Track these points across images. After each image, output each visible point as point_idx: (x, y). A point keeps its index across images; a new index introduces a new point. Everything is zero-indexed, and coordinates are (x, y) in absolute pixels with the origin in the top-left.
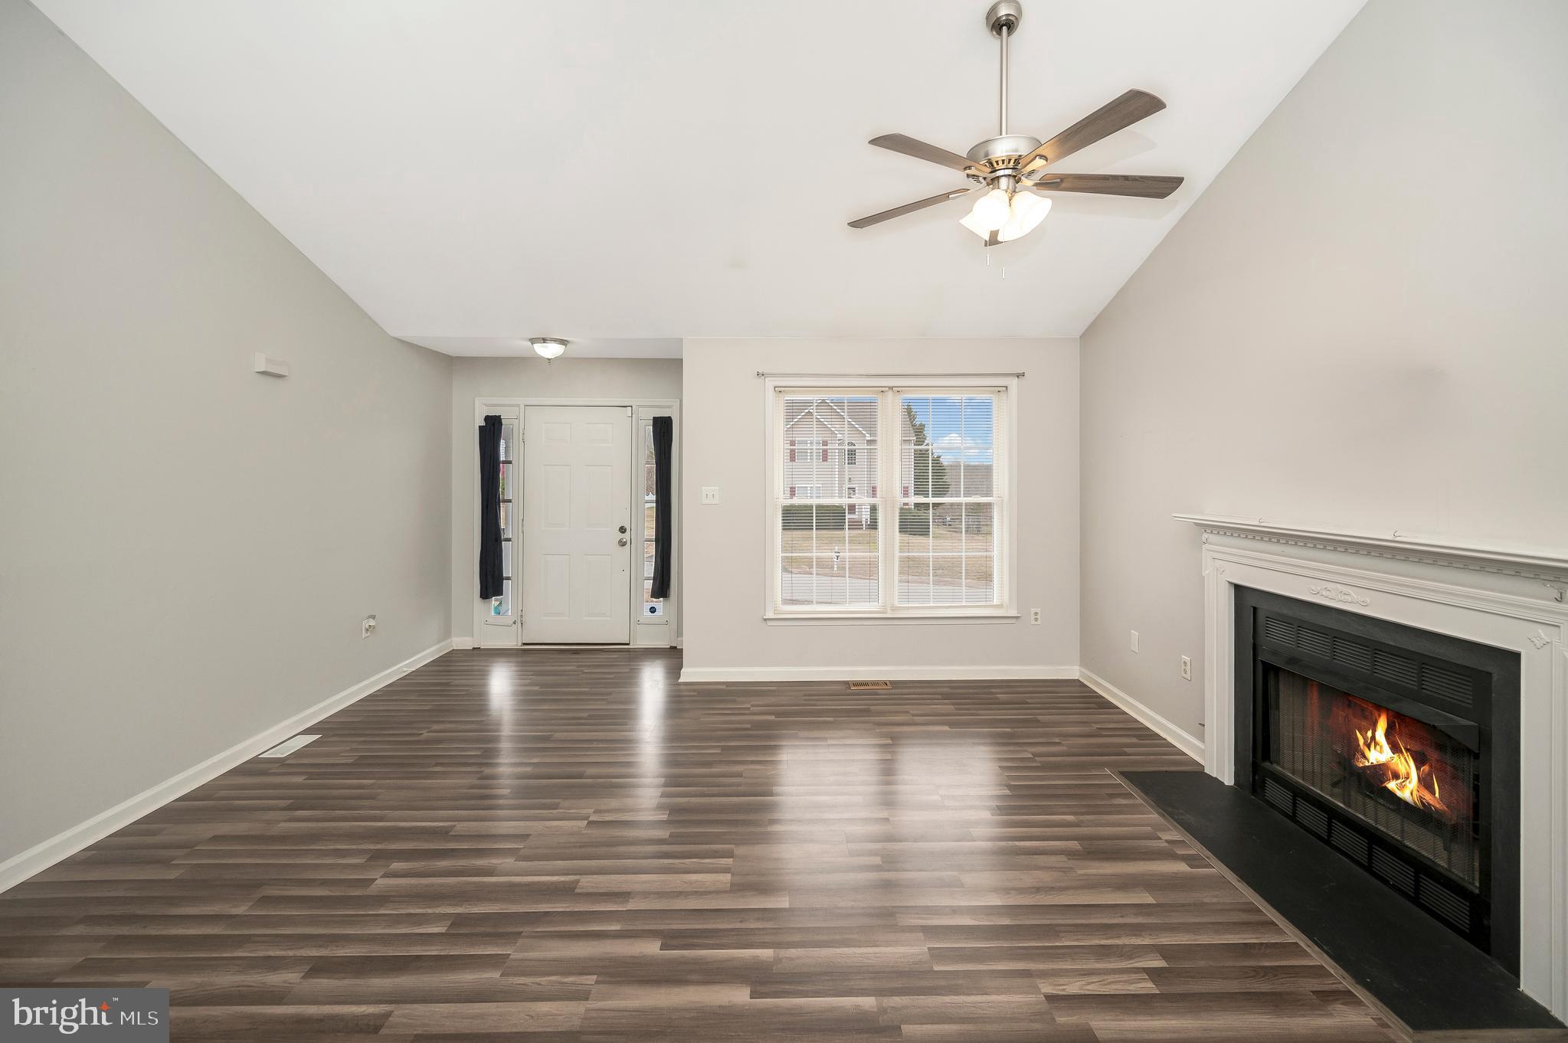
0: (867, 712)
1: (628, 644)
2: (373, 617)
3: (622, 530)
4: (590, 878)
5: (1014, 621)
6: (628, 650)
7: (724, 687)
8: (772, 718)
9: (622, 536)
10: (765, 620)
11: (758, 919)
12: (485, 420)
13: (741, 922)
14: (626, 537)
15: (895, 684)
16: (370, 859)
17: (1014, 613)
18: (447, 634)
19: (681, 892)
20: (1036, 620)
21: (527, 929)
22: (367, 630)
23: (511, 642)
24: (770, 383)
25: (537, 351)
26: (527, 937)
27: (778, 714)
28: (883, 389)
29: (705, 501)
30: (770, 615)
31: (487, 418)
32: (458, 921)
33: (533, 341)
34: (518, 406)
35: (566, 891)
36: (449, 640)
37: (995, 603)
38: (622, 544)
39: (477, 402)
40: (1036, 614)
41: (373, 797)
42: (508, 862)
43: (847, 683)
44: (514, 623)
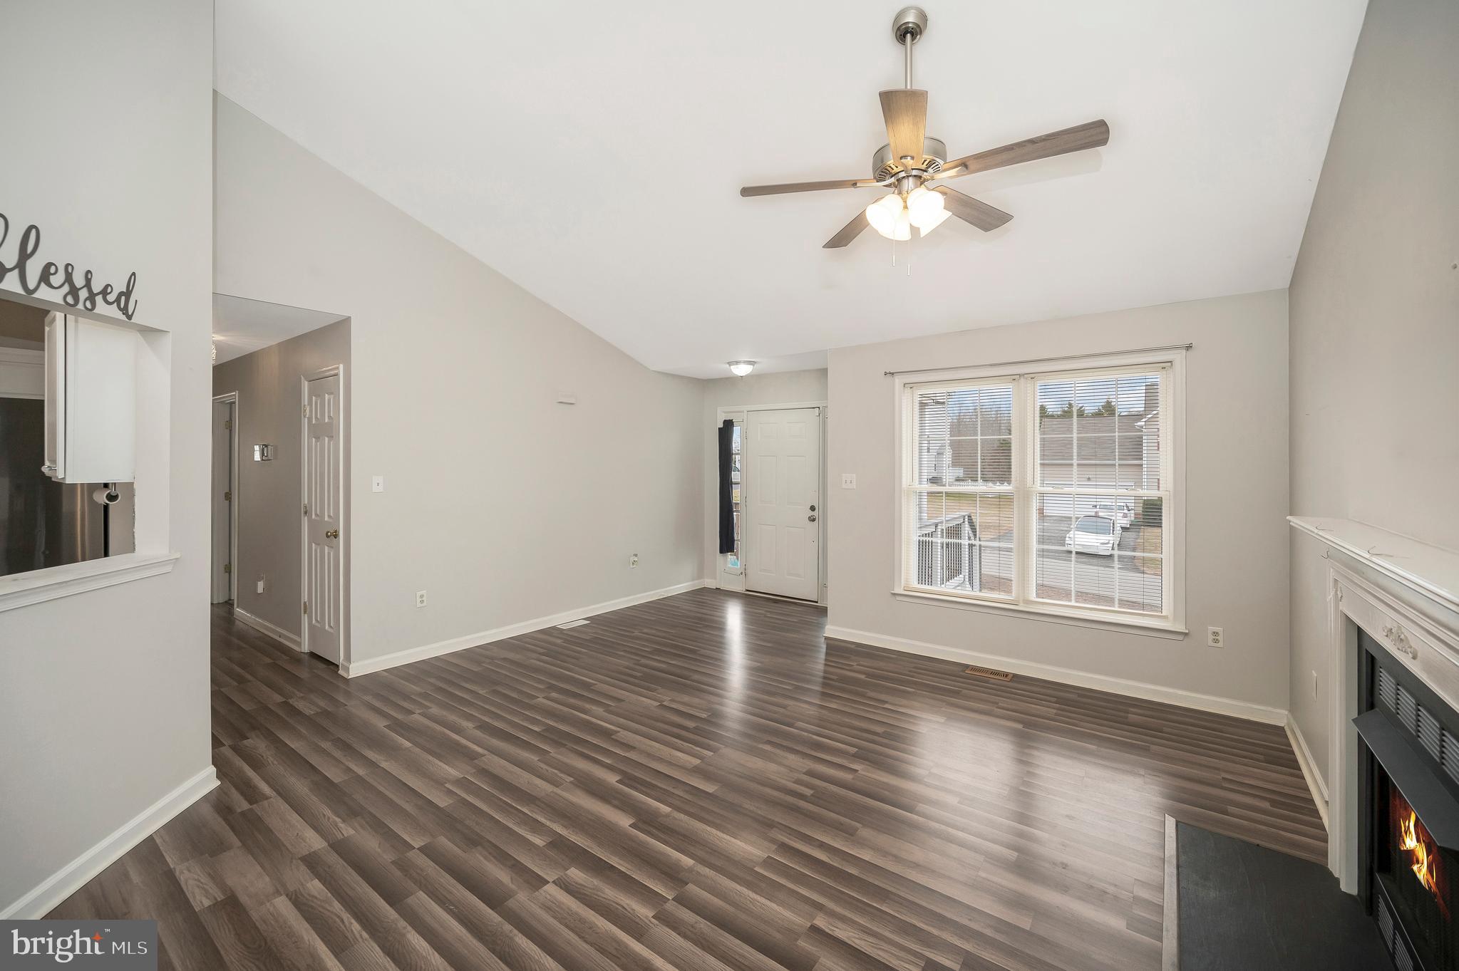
0: (956, 694)
1: (817, 602)
2: (636, 555)
3: (813, 508)
4: (626, 733)
5: (1181, 638)
6: (817, 607)
7: (853, 646)
8: (863, 677)
9: (812, 513)
10: (894, 594)
11: (687, 792)
12: (724, 423)
13: (674, 788)
14: (815, 513)
15: (1016, 678)
16: (548, 688)
17: (1181, 628)
18: (700, 575)
19: (661, 758)
20: (1216, 641)
21: (570, 745)
22: (633, 564)
23: (740, 588)
24: (898, 381)
25: (734, 372)
26: (567, 748)
27: (868, 675)
28: (1014, 377)
29: (844, 486)
30: (897, 591)
31: (725, 422)
32: (550, 729)
33: (730, 364)
34: (743, 412)
35: (607, 734)
36: (702, 580)
37: (1163, 614)
38: (812, 519)
39: (718, 411)
40: (1215, 634)
41: (577, 659)
42: (599, 710)
43: (967, 666)
44: (742, 573)
